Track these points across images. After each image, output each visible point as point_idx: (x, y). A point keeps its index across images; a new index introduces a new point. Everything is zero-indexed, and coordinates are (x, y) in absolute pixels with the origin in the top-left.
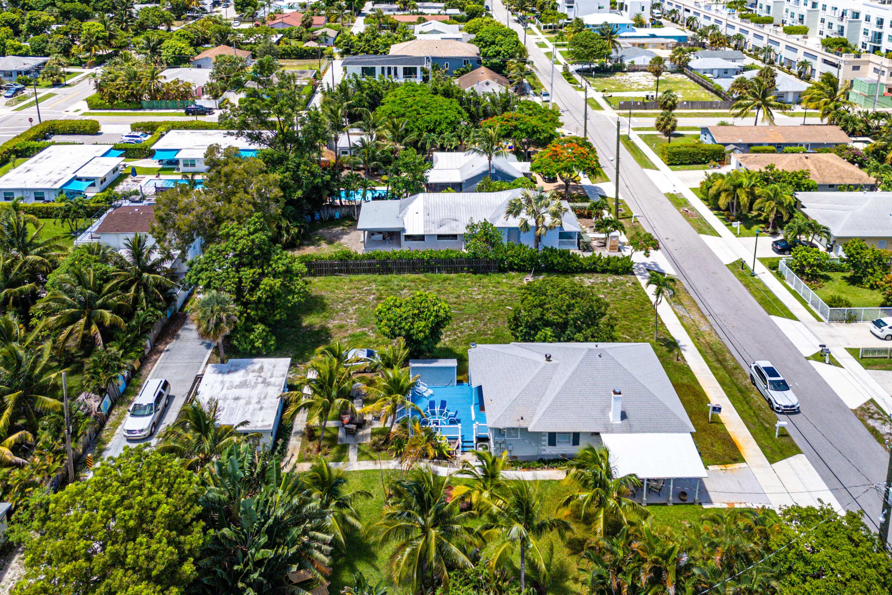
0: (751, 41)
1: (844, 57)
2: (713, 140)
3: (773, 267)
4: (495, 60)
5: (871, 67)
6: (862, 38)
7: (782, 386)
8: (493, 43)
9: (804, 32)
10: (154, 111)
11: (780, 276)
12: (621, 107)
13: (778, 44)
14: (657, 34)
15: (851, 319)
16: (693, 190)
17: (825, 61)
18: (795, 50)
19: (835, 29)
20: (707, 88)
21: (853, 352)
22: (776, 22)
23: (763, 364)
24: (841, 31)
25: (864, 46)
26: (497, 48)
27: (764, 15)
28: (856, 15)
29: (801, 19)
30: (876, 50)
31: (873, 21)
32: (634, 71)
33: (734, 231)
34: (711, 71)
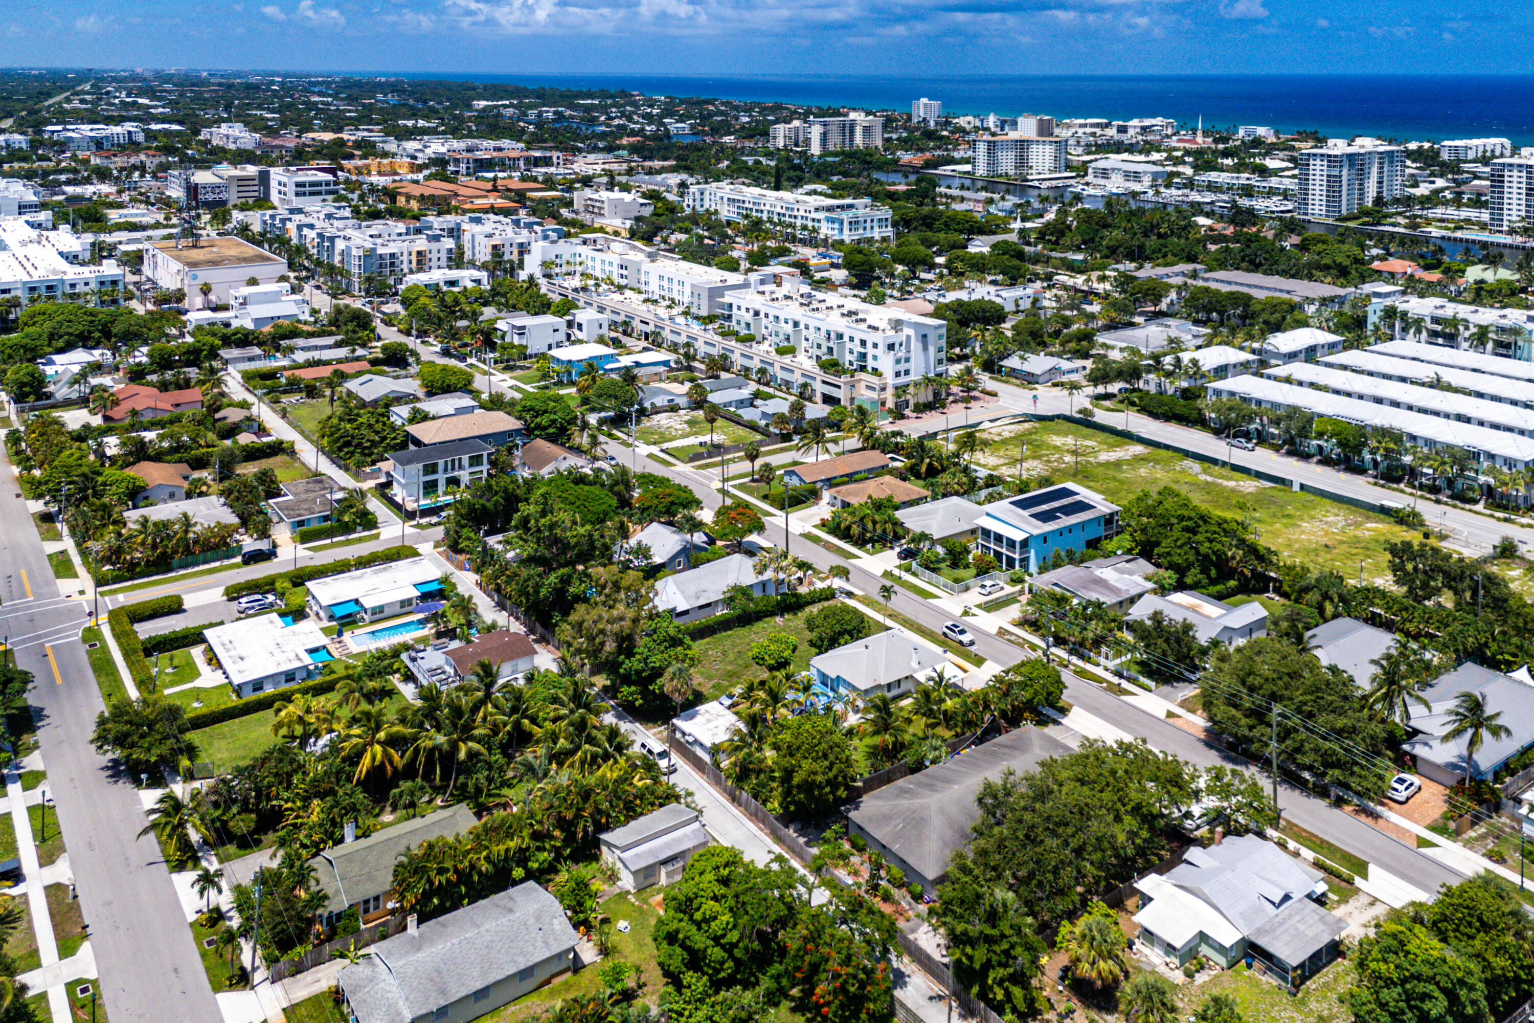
0: (738, 360)
1: (843, 379)
2: (801, 480)
3: (908, 570)
4: (551, 430)
5: (863, 384)
6: (848, 357)
7: (962, 632)
8: (546, 412)
9: (792, 351)
10: (190, 570)
11: (915, 574)
12: (692, 460)
13: (772, 365)
14: (643, 361)
15: (967, 589)
16: (815, 526)
17: (824, 382)
18: (792, 371)
19: (824, 349)
20: (738, 423)
21: (979, 606)
22: (759, 338)
23: (949, 624)
24: (830, 350)
25: (851, 363)
26: (553, 417)
27: (743, 332)
28: (840, 336)
29: (788, 339)
30: (863, 368)
31: (857, 341)
32: (657, 413)
33: (868, 552)
34: (730, 404)
